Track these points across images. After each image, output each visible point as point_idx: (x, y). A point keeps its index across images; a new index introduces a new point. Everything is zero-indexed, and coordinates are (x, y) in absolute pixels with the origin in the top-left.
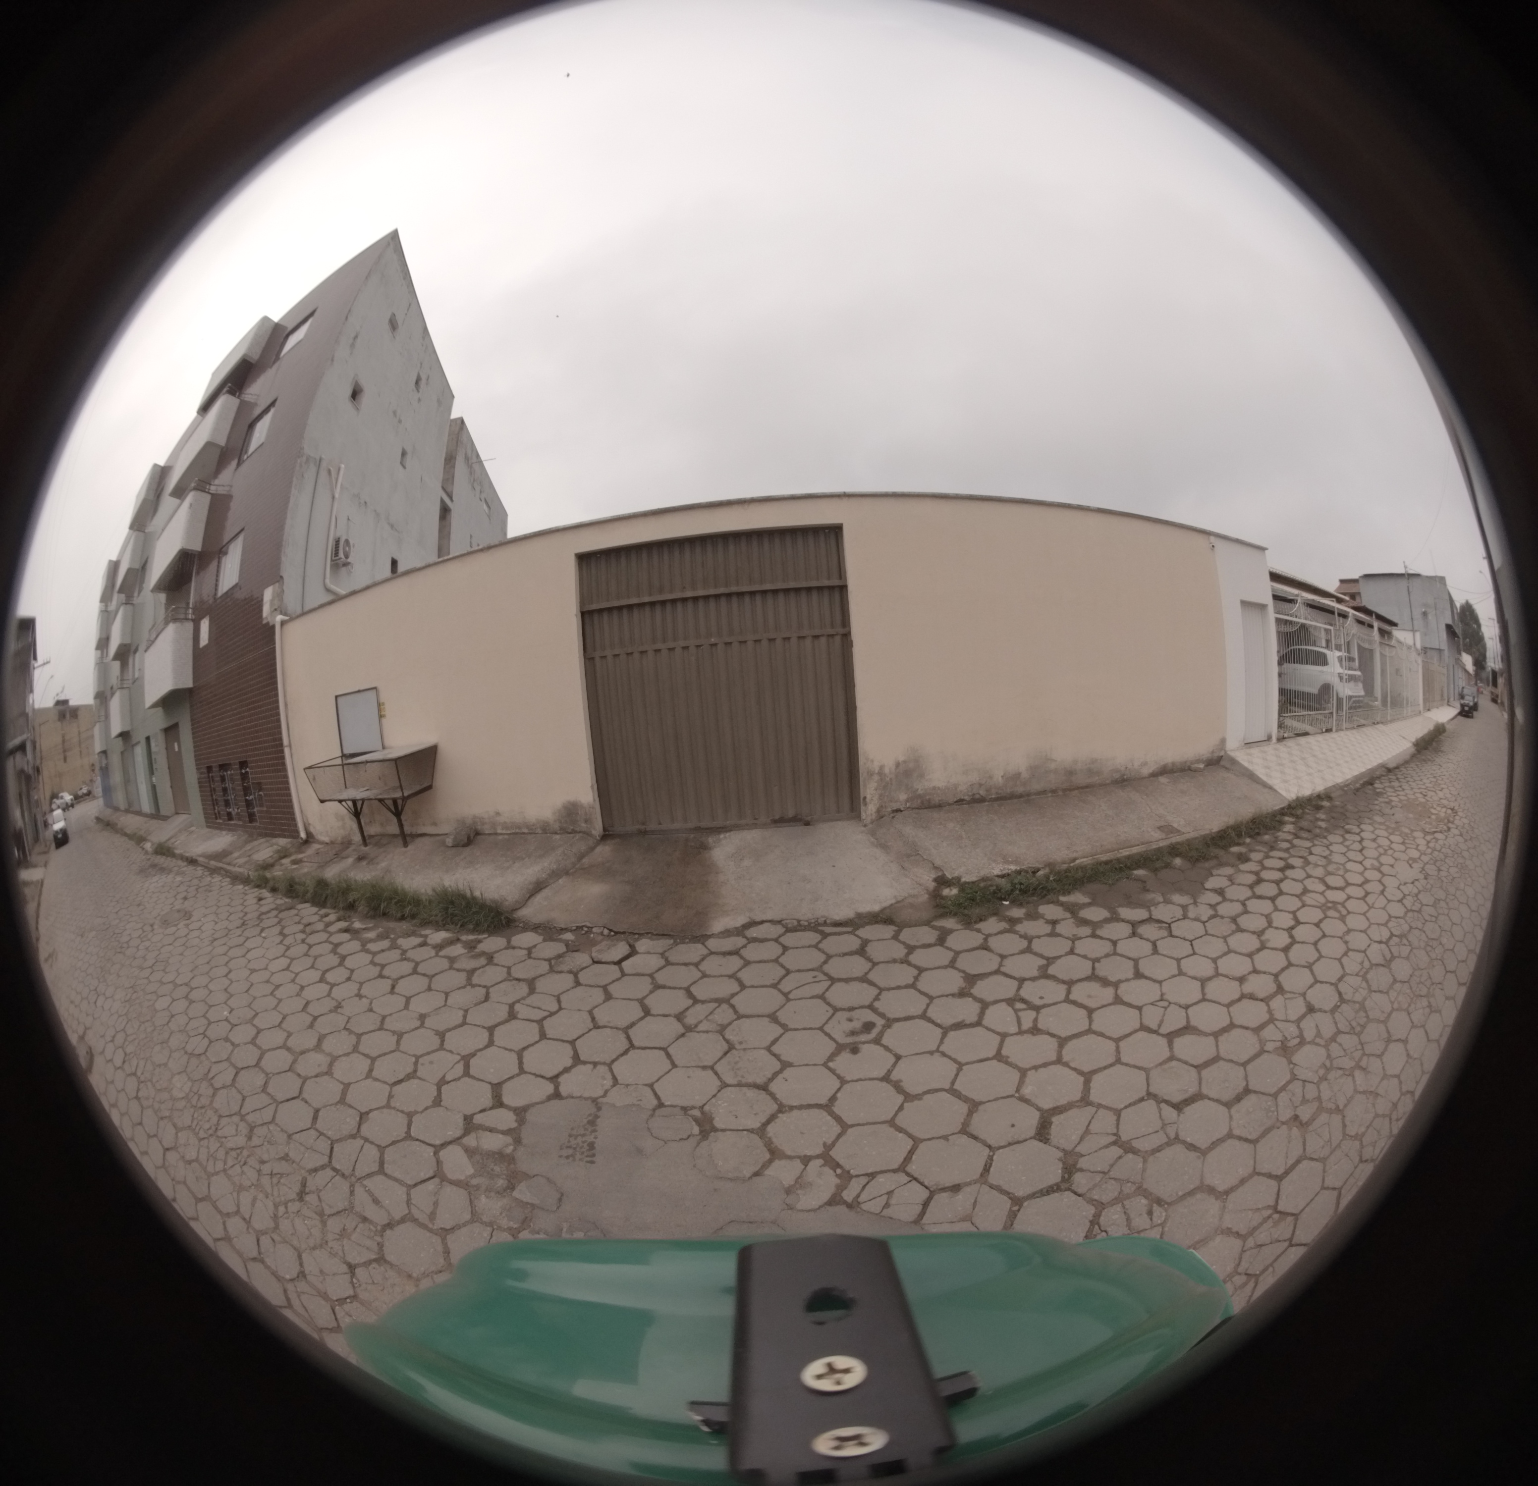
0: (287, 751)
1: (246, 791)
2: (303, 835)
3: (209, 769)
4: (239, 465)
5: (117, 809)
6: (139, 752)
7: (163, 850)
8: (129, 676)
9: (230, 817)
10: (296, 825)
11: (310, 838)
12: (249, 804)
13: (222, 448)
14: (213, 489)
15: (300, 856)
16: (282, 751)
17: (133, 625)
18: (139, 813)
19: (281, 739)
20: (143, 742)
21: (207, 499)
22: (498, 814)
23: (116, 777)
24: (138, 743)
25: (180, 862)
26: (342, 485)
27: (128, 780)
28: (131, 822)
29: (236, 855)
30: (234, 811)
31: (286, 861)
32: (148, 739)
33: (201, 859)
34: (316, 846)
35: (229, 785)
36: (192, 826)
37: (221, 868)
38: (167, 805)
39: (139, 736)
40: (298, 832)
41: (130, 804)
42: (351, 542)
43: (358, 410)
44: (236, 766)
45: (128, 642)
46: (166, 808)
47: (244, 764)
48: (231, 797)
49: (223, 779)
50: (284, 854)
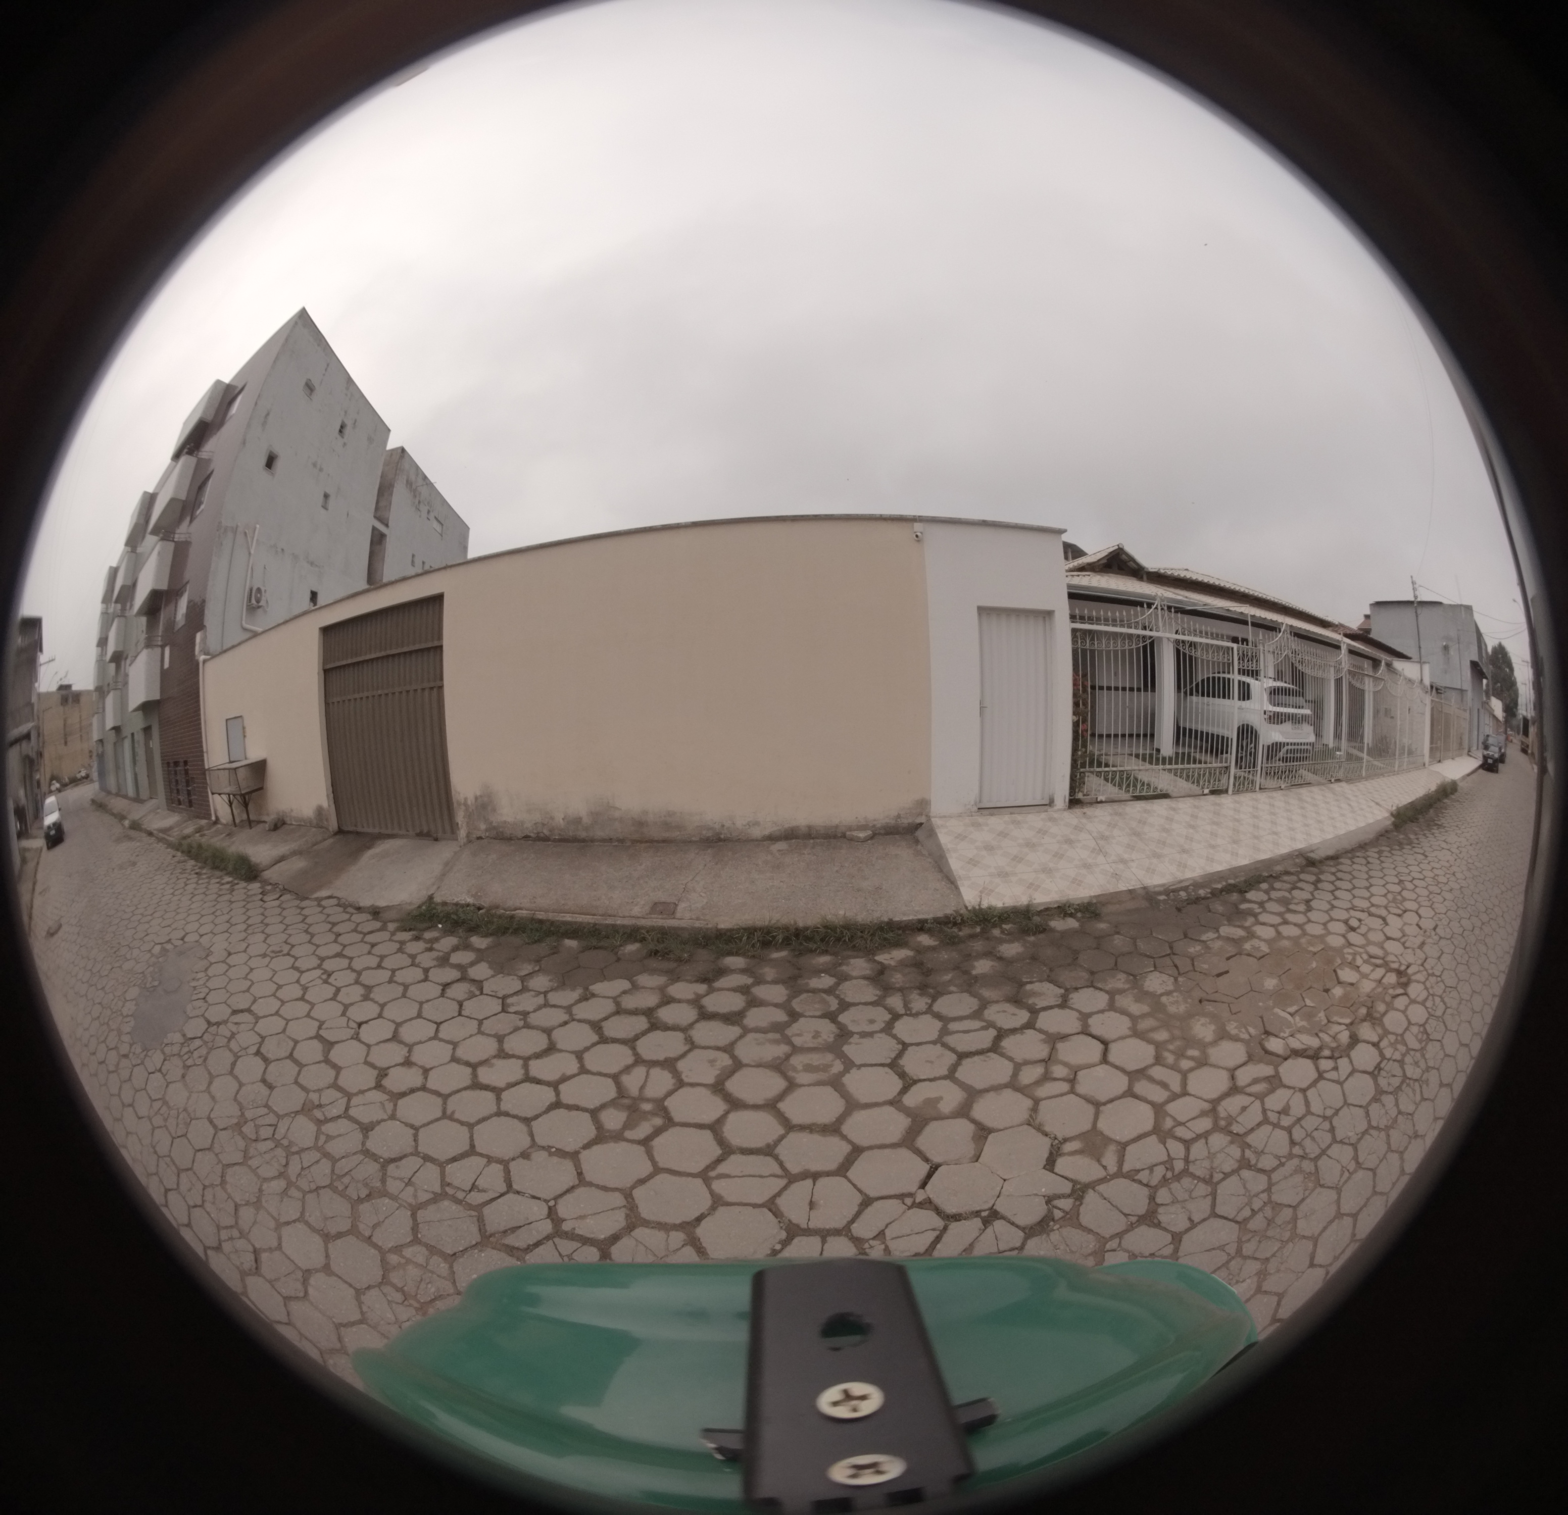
0: (205, 755)
1: (188, 783)
2: (213, 818)
3: (168, 764)
4: (191, 521)
5: (108, 792)
6: (127, 744)
7: (136, 826)
9: (180, 803)
10: (210, 810)
11: (218, 822)
12: (189, 793)
13: (184, 501)
14: (177, 537)
15: (206, 832)
16: (203, 756)
17: (124, 636)
18: (125, 796)
19: (202, 747)
20: (130, 736)
21: (171, 546)
22: (292, 810)
23: (110, 765)
24: (126, 737)
25: (144, 835)
26: (257, 540)
27: (118, 767)
29: (176, 829)
30: (181, 798)
31: (197, 835)
32: (133, 735)
33: (155, 832)
34: (219, 826)
35: (178, 777)
36: (158, 808)
37: (164, 838)
39: (126, 732)
40: (210, 815)
41: (120, 789)
42: (263, 589)
43: (273, 474)
44: (182, 764)
45: (120, 649)
46: (144, 793)
47: (186, 763)
48: (180, 787)
49: (176, 773)
50: (199, 830)
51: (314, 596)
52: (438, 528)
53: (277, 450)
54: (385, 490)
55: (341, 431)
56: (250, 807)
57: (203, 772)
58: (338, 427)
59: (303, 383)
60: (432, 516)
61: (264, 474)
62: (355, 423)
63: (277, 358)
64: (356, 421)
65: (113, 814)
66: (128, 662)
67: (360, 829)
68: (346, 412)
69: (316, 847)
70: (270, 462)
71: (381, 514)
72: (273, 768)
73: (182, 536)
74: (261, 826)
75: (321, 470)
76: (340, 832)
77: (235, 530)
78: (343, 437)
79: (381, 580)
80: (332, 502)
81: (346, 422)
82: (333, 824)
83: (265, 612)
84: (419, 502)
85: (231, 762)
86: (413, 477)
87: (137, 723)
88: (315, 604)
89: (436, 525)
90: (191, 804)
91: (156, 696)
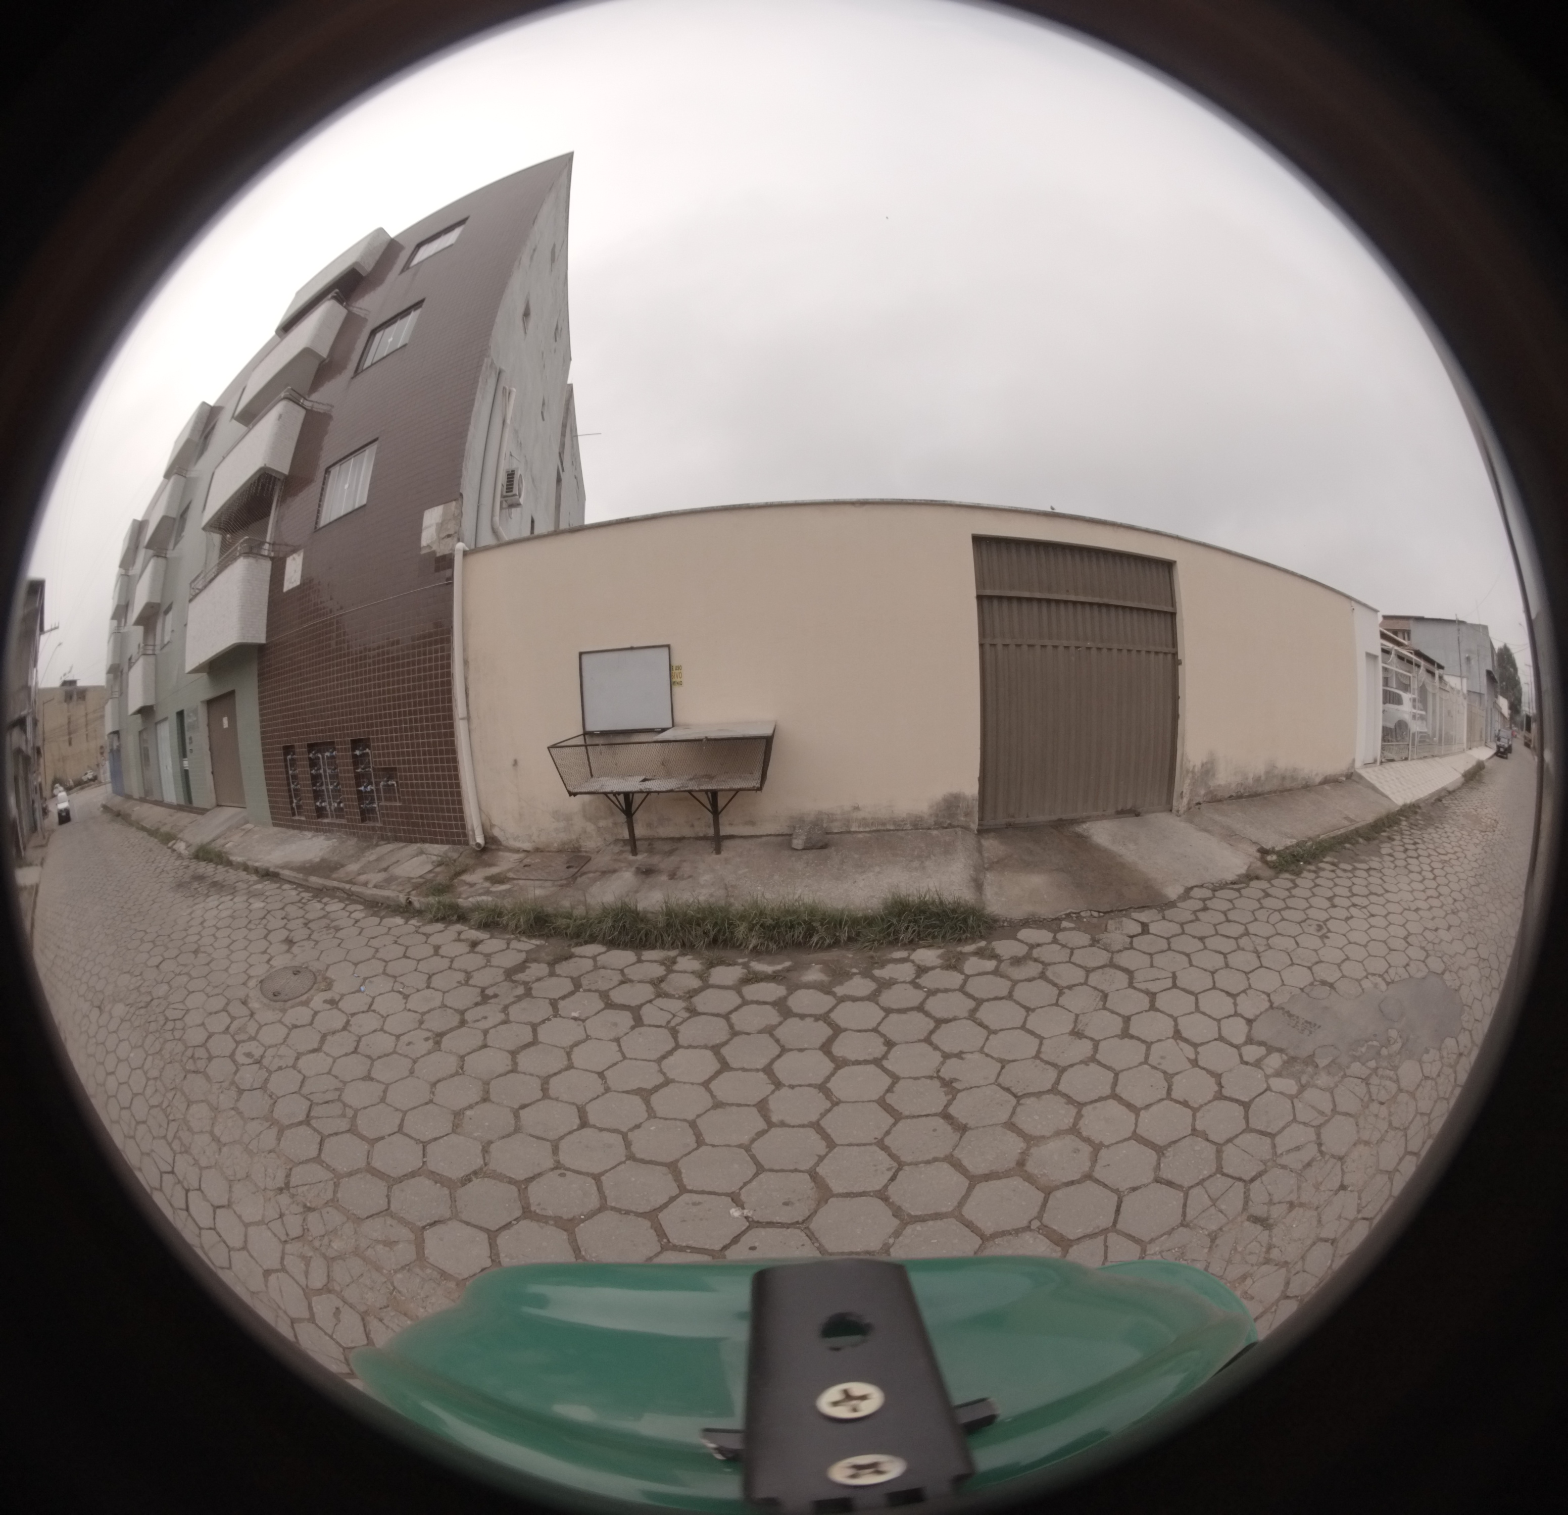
0: (461, 728)
2: (479, 840)
3: (288, 750)
4: (356, 374)
6: (166, 728)
7: (208, 855)
8: (156, 640)
9: (321, 812)
10: (463, 827)
12: (361, 797)
13: (325, 356)
16: (451, 726)
19: (450, 709)
20: (173, 718)
22: (855, 808)
23: (132, 762)
24: (166, 719)
25: (250, 876)
27: (147, 765)
28: (152, 815)
29: (353, 867)
30: (330, 805)
31: (470, 877)
32: (180, 714)
33: (284, 872)
35: (326, 770)
37: (335, 888)
38: (204, 795)
39: (168, 712)
40: (471, 834)
43: (525, 334)
46: (208, 797)
48: (332, 787)
49: (318, 763)
61: (521, 327)
65: (152, 833)
70: (526, 314)
73: (318, 405)
77: (498, 374)
78: (555, 340)
80: (545, 412)
87: (195, 693)
91: (256, 637)
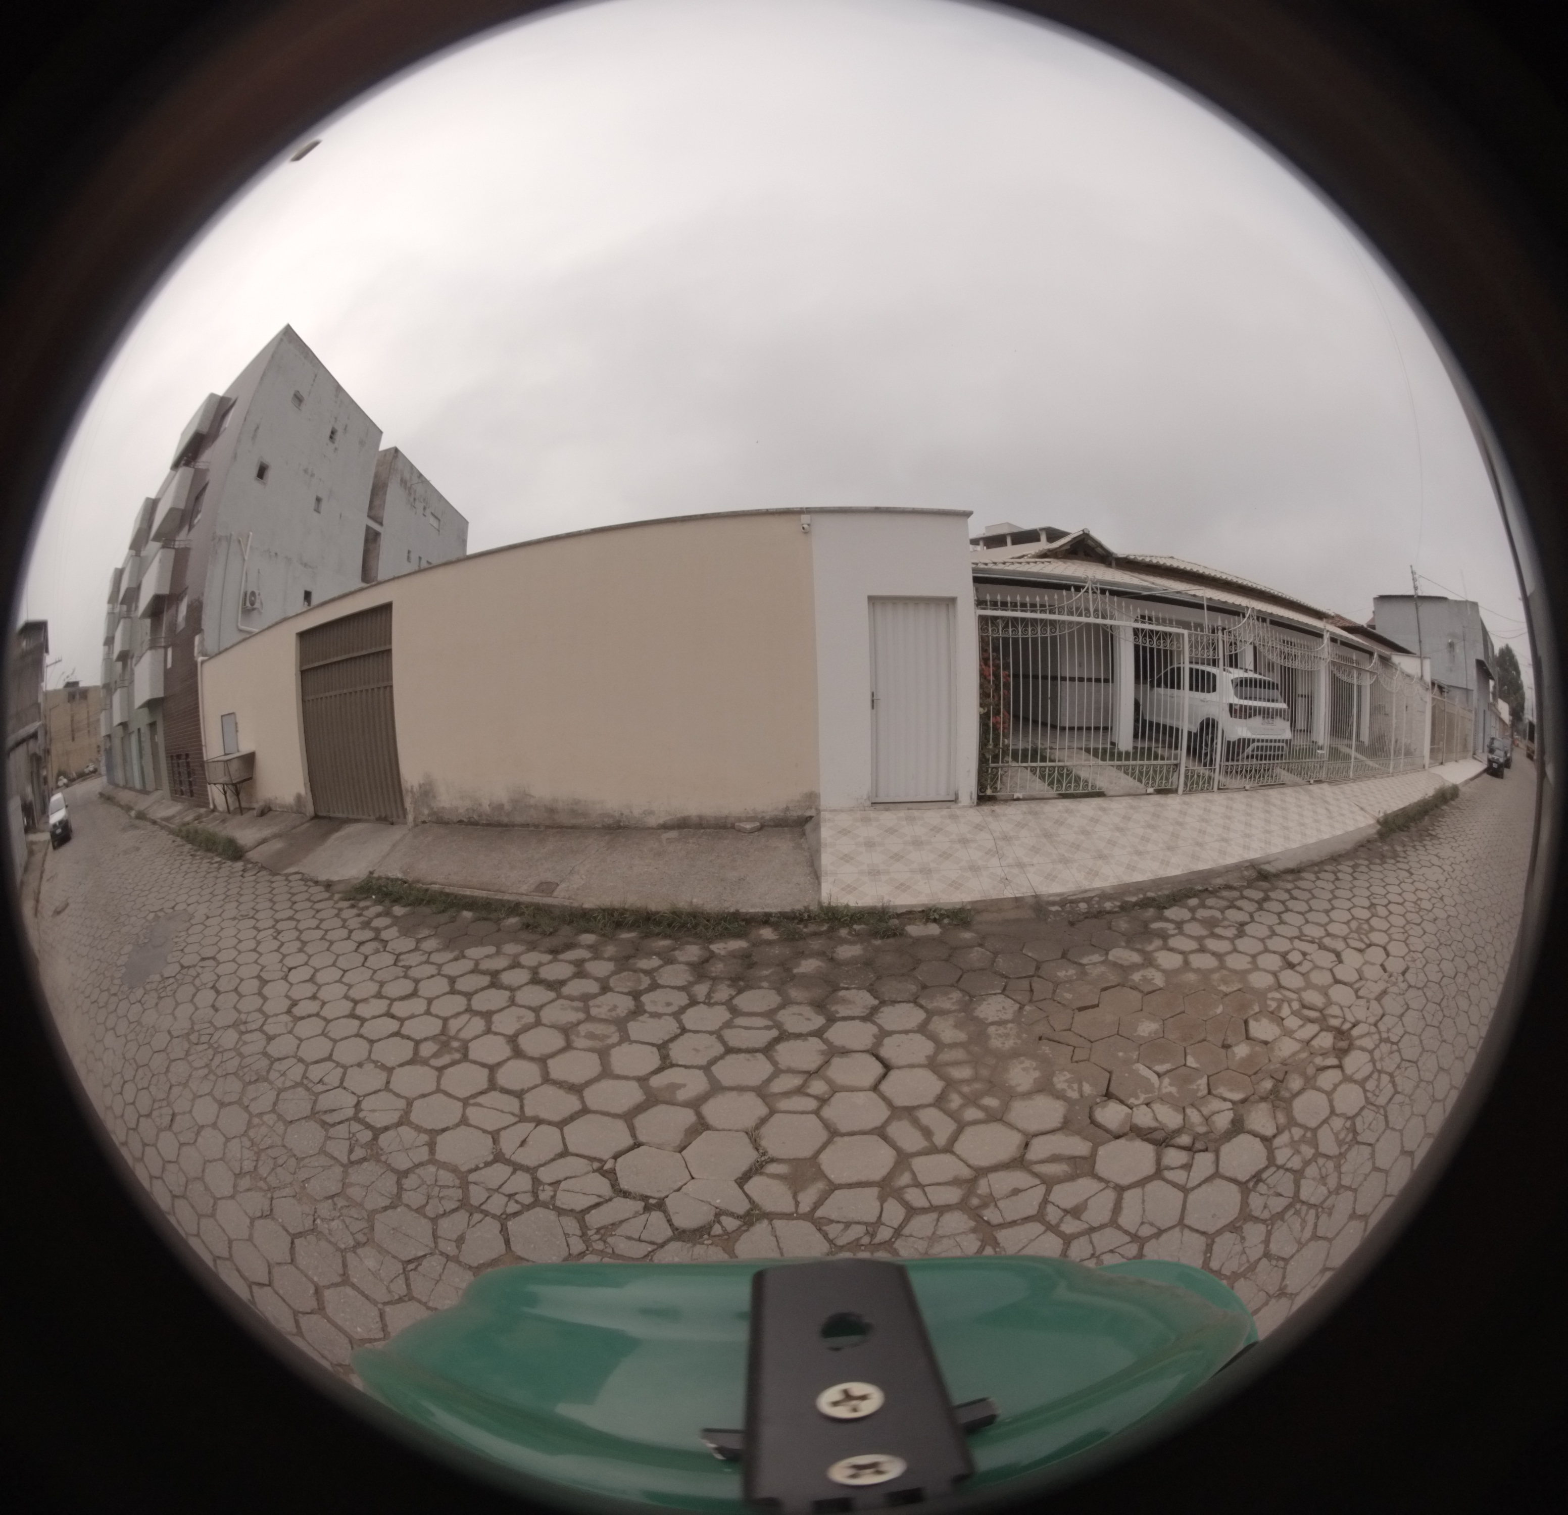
0: (204, 748)
1: (189, 774)
2: (211, 806)
3: (172, 757)
4: (190, 529)
5: (117, 786)
6: (134, 738)
7: (141, 816)
8: (127, 677)
9: (182, 793)
10: (208, 799)
11: (215, 810)
12: (190, 784)
13: (182, 511)
14: (177, 545)
15: (204, 819)
16: (201, 749)
17: (130, 635)
18: (132, 789)
19: (201, 741)
20: (136, 732)
21: (172, 553)
22: (276, 799)
23: (118, 759)
24: (133, 732)
25: (148, 824)
26: (251, 547)
27: (125, 760)
28: (125, 796)
29: (178, 817)
30: (183, 788)
31: (196, 822)
32: (139, 730)
33: (159, 821)
34: (216, 814)
35: (181, 770)
36: (163, 798)
37: (167, 826)
38: (150, 784)
39: (133, 727)
40: (208, 803)
41: (127, 781)
42: (257, 592)
43: (264, 484)
44: (184, 757)
45: (126, 648)
46: (150, 785)
47: (187, 755)
48: (182, 779)
49: (178, 766)
50: (198, 818)
51: (308, 595)
52: (435, 524)
53: (267, 460)
54: (378, 490)
55: (331, 437)
56: (242, 795)
57: (202, 764)
58: (329, 433)
59: (292, 393)
60: (428, 512)
61: (257, 485)
62: (345, 429)
63: (264, 374)
64: (346, 426)
65: (120, 806)
66: (134, 660)
67: (332, 815)
68: (336, 419)
69: (294, 831)
70: (262, 472)
71: (374, 511)
72: (260, 759)
73: (182, 543)
74: (251, 812)
75: (312, 475)
76: (316, 817)
77: (229, 539)
78: (333, 443)
79: (376, 577)
80: (324, 505)
81: (336, 427)
82: (310, 810)
83: (260, 613)
84: (415, 499)
85: (226, 754)
86: (407, 475)
87: (142, 720)
88: (309, 604)
89: (432, 520)
90: (192, 795)
91: (161, 694)
